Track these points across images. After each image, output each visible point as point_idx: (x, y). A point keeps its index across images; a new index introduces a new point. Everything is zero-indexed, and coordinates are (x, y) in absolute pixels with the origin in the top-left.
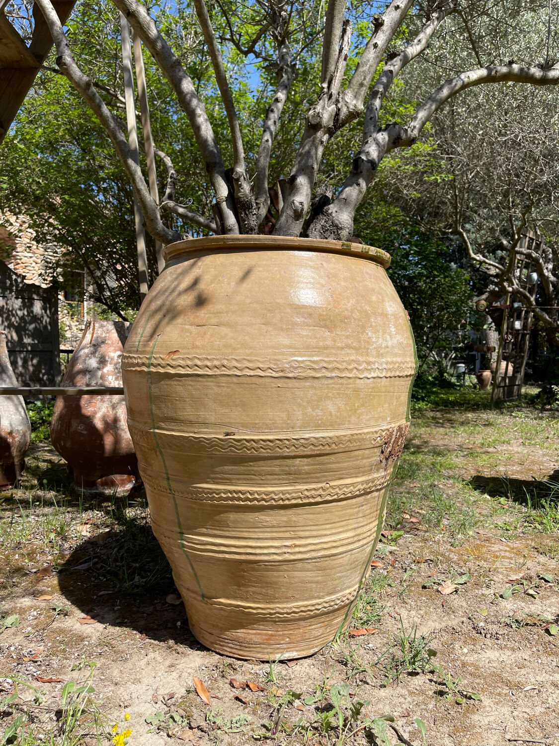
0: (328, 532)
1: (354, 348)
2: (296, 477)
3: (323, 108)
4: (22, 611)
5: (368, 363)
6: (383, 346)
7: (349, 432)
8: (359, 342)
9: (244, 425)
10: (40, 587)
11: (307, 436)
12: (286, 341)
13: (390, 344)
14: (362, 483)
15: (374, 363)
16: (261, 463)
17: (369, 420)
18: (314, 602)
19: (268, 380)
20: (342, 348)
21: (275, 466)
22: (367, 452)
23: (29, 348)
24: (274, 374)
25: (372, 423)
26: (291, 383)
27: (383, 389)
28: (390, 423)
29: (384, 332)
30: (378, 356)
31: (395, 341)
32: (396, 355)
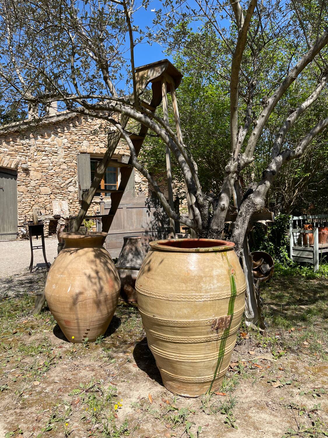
0: (192, 354)
1: (195, 290)
2: (176, 333)
3: (231, 164)
4: (119, 358)
5: (200, 296)
6: (208, 289)
7: (193, 320)
8: (197, 288)
9: (158, 314)
10: (128, 350)
11: (177, 321)
12: (169, 287)
13: (212, 287)
14: (204, 338)
15: (203, 296)
16: (164, 327)
17: (203, 316)
18: (192, 378)
19: (163, 300)
20: (189, 290)
21: (169, 329)
22: (204, 327)
23: (167, 229)
24: (165, 299)
25: (204, 317)
26: (171, 302)
27: (209, 305)
28: (214, 317)
29: (210, 283)
30: (206, 293)
31: (216, 286)
32: (216, 291)
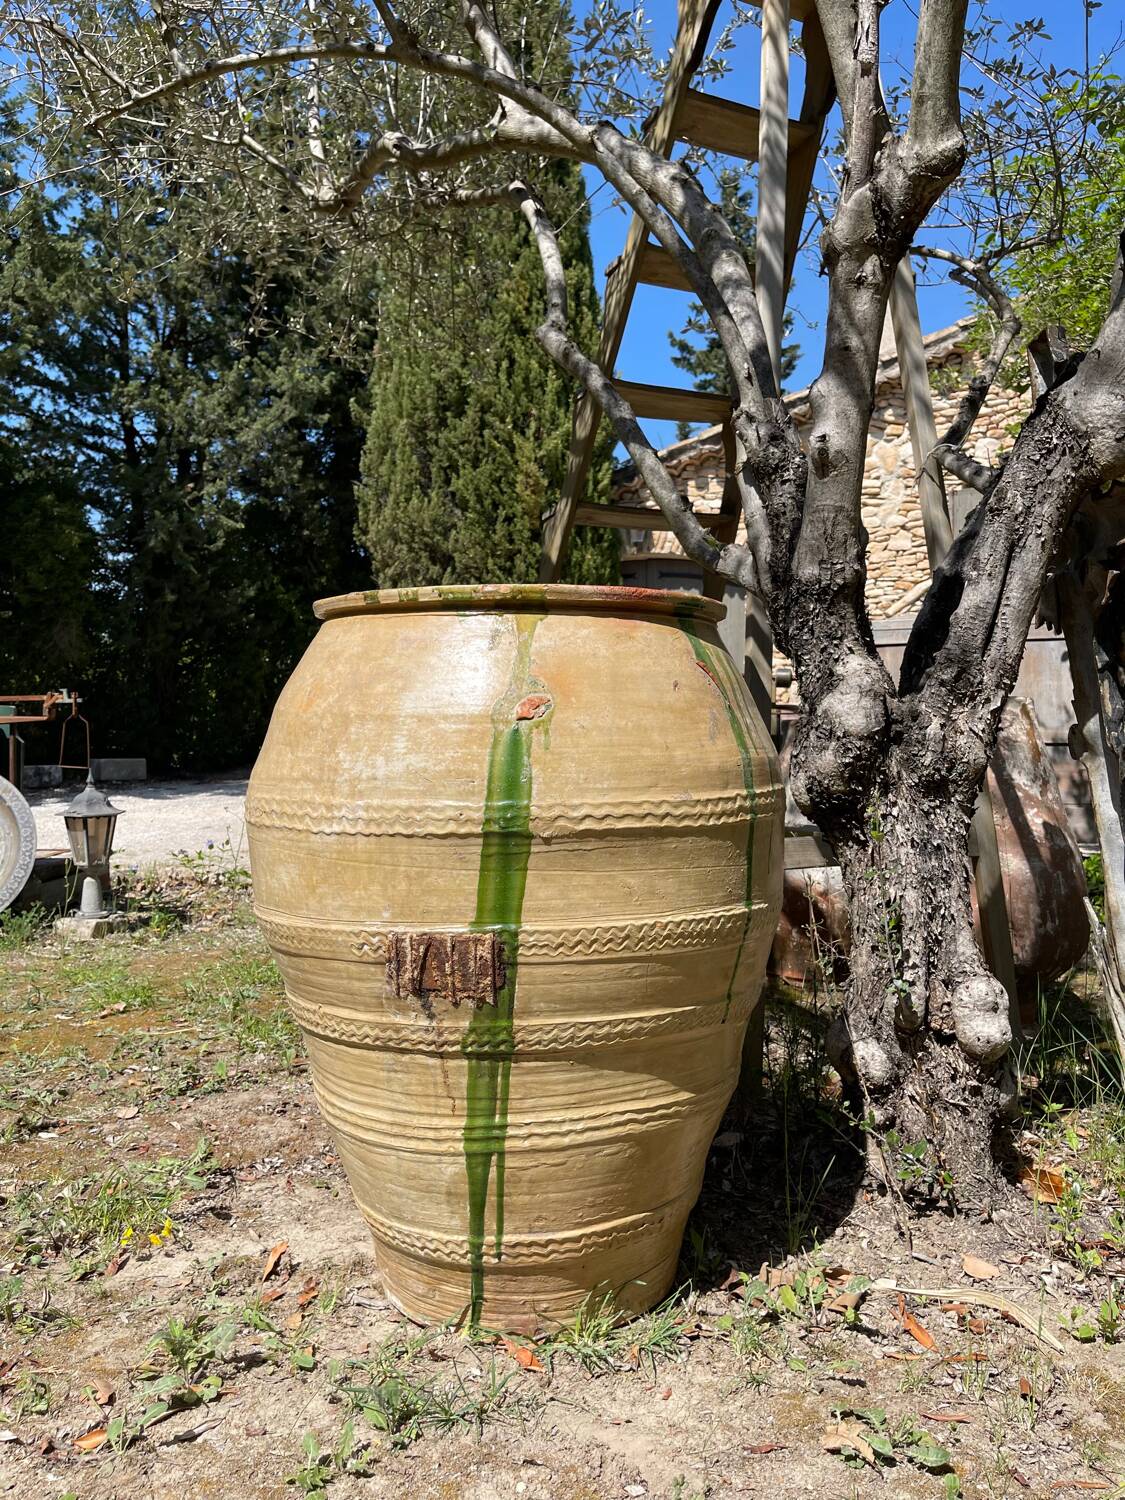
1: (313, 781)
5: (329, 808)
6: (364, 776)
7: (309, 924)
8: (321, 769)
13: (380, 773)
15: (339, 808)
17: (339, 908)
20: (298, 780)
22: (353, 967)
25: (345, 915)
27: (364, 857)
28: (394, 923)
29: (374, 750)
30: (352, 795)
31: (398, 767)
32: (399, 794)
